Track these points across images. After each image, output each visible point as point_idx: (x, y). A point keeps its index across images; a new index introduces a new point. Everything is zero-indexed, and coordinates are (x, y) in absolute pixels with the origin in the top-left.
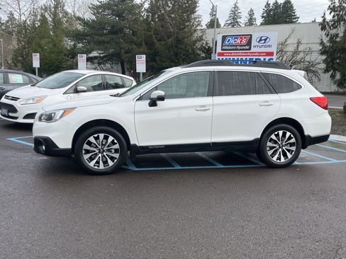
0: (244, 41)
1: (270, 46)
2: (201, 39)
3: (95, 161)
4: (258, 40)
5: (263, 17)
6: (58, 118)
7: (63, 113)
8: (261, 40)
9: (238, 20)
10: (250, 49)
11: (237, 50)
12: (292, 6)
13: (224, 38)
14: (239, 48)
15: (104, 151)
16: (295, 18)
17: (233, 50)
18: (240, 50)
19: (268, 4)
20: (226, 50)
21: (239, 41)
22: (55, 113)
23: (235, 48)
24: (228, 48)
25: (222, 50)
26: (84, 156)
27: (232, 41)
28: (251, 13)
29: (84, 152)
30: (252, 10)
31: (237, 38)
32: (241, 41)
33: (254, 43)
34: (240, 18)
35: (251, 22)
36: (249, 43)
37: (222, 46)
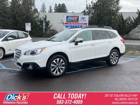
0: (76, 19)
1: (86, 21)
2: (38, 17)
3: (55, 71)
4: (81, 18)
5: (54, 9)
6: (39, 53)
7: (41, 50)
8: (82, 18)
9: (45, 10)
10: (78, 22)
11: (73, 22)
12: (65, 6)
13: (67, 17)
14: (74, 21)
15: (59, 66)
16: (67, 11)
17: (71, 22)
18: (74, 22)
19: (56, 5)
20: (68, 22)
21: (73, 18)
22: (37, 51)
23: (72, 21)
24: (69, 21)
25: (67, 22)
26: (51, 69)
27: (71, 18)
28: (51, 8)
29: (51, 68)
30: (51, 6)
31: (73, 17)
32: (74, 19)
33: (80, 19)
34: (46, 9)
35: (50, 11)
36: (78, 19)
37: (67, 20)
